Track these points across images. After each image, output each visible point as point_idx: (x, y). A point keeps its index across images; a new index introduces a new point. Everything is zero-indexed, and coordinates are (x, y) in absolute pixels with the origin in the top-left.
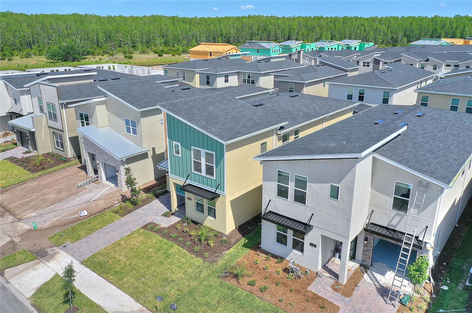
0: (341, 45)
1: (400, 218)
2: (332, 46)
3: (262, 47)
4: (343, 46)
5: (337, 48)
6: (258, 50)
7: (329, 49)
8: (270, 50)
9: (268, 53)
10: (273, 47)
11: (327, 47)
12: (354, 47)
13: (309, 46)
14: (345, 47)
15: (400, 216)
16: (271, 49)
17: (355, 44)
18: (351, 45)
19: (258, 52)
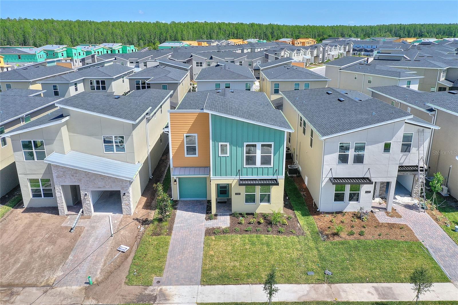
0: (105, 48)
1: (405, 157)
2: (97, 49)
3: (24, 53)
4: (107, 49)
5: (102, 51)
6: (19, 56)
7: (95, 52)
8: (35, 56)
9: (34, 59)
10: (38, 52)
11: (93, 51)
12: (117, 50)
13: (75, 51)
14: (109, 50)
15: (405, 156)
16: (37, 55)
17: (117, 47)
18: (114, 48)
19: (20, 58)
